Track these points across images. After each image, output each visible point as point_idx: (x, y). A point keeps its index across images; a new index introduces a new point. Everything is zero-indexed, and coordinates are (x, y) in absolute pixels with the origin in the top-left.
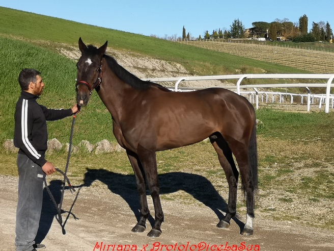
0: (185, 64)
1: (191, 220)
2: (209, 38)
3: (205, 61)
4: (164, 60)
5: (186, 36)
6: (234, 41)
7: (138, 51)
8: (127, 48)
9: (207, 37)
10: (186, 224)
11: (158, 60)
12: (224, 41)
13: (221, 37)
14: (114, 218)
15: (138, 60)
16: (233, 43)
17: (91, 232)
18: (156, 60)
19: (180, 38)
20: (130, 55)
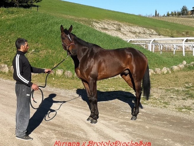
0: (156, 30)
1: (156, 115)
2: (169, 16)
3: (166, 28)
4: (145, 28)
5: (157, 14)
6: (183, 17)
7: (132, 23)
8: (126, 22)
9: (168, 15)
10: (154, 118)
11: (142, 28)
12: (177, 17)
13: (175, 15)
14: (117, 113)
15: (131, 28)
16: (182, 18)
17: (106, 120)
18: (141, 28)
19: (153, 16)
20: (128, 25)
